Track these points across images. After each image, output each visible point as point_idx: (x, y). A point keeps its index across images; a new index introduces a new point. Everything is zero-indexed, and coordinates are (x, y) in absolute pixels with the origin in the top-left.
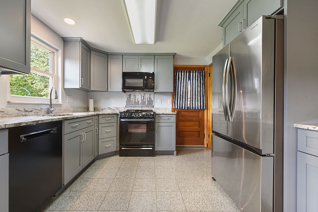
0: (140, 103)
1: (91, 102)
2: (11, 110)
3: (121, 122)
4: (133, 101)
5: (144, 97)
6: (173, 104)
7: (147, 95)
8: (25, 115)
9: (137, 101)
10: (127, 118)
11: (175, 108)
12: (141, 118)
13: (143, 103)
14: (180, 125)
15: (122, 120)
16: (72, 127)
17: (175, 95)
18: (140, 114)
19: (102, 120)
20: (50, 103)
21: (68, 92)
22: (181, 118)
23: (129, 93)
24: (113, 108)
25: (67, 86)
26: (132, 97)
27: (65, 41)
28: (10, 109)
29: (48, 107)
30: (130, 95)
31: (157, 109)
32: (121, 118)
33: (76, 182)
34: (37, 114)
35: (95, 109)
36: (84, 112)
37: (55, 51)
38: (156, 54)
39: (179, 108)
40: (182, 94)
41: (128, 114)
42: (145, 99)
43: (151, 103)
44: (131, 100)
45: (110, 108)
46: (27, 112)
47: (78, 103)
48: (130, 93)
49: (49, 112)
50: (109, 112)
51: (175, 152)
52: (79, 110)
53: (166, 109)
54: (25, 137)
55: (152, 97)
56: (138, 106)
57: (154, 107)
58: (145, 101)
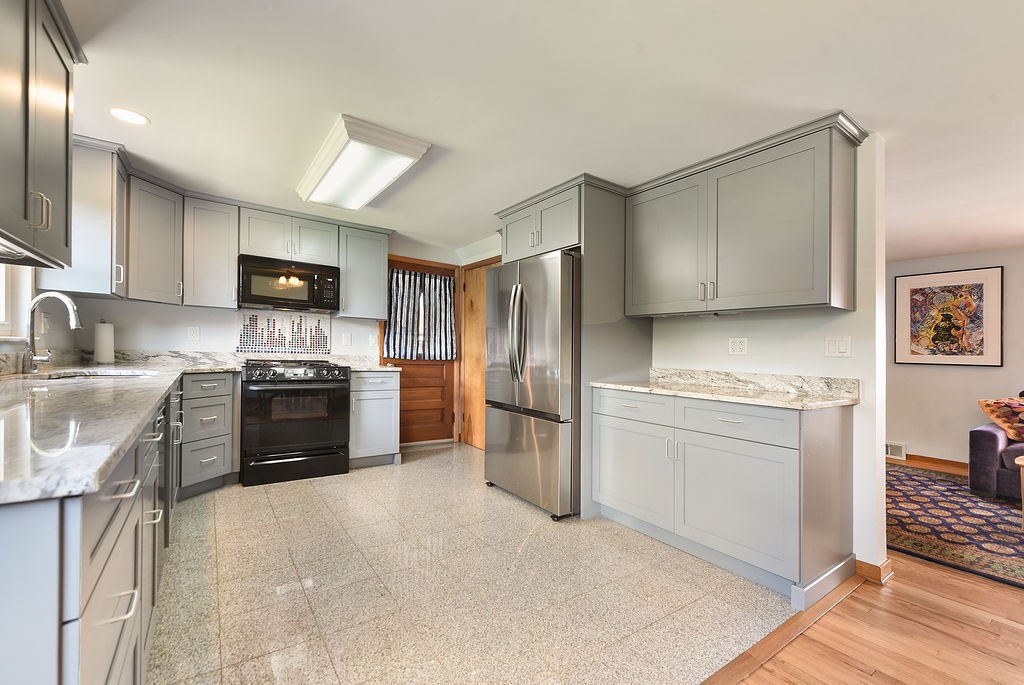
0: (287, 342)
3: (247, 393)
4: (265, 336)
5: (300, 325)
6: (382, 349)
7: (310, 322)
9: (277, 335)
11: (388, 356)
13: (299, 341)
15: (250, 388)
17: (390, 327)
19: (192, 389)
24: (190, 355)
26: (262, 324)
30: (254, 320)
31: (340, 357)
32: (250, 382)
38: (343, 224)
39: (397, 357)
40: (404, 325)
42: (303, 331)
44: (259, 331)
45: (177, 354)
48: (254, 312)
51: (399, 457)
55: (325, 326)
56: (282, 349)
57: (332, 353)
58: (303, 335)
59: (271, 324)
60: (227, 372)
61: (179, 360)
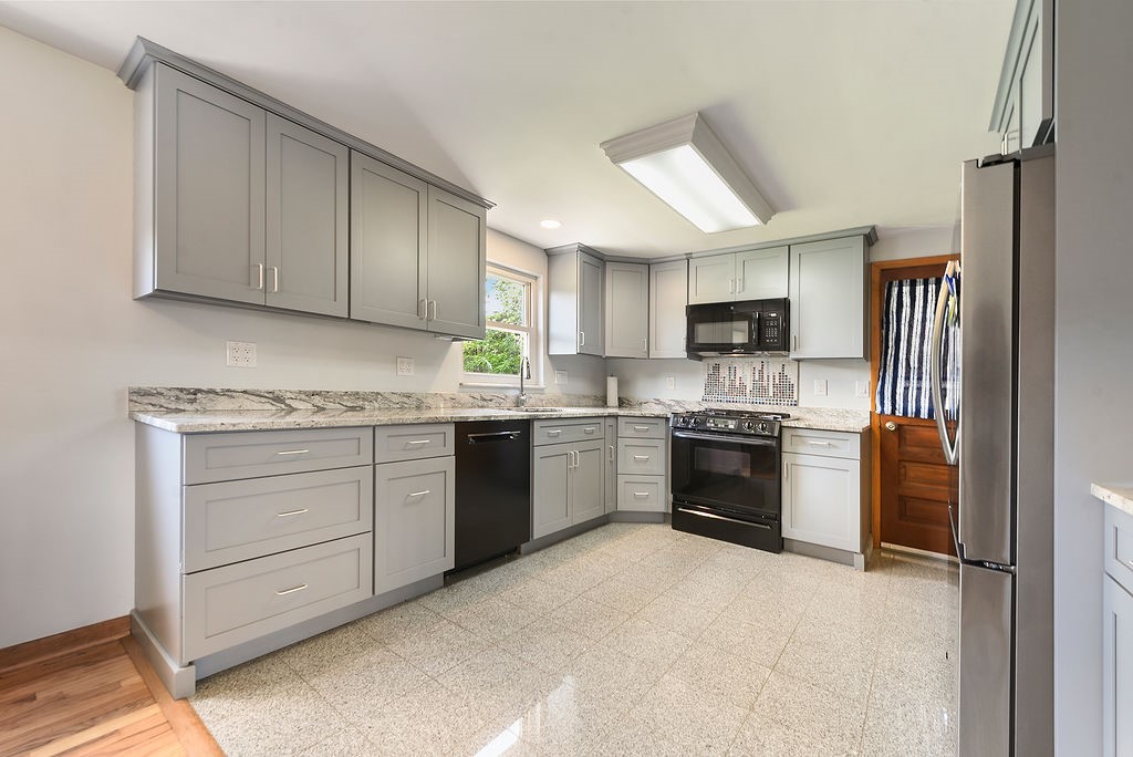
0: (748, 391)
1: (612, 384)
2: (464, 397)
3: (675, 439)
4: (727, 385)
5: (761, 371)
6: (874, 400)
7: (772, 367)
8: (482, 407)
9: (738, 383)
10: (693, 429)
11: (883, 411)
12: (730, 433)
13: (760, 390)
14: (911, 474)
15: (677, 434)
16: (549, 435)
17: (885, 368)
18: (730, 422)
19: (625, 429)
20: (519, 386)
21: (558, 362)
22: (916, 450)
23: (712, 362)
24: (667, 402)
25: (556, 350)
26: (724, 372)
27: (550, 255)
28: (462, 395)
29: (518, 392)
30: (717, 368)
31: (810, 411)
32: (676, 428)
33: (559, 546)
34: (499, 407)
35: (622, 403)
36: (595, 406)
37: (533, 281)
38: (793, 242)
39: (899, 412)
40: (914, 363)
41: (697, 420)
42: (765, 378)
43: (785, 390)
44: (721, 380)
45: (658, 402)
46: (485, 401)
47: (582, 387)
48: (717, 361)
49: (518, 403)
50: (658, 410)
51: (860, 560)
52: (584, 402)
53: (844, 415)
54: (473, 438)
55: (791, 373)
56: (742, 398)
57: (800, 405)
58: (765, 384)
59: (732, 371)
60: (657, 417)
61: (661, 407)
